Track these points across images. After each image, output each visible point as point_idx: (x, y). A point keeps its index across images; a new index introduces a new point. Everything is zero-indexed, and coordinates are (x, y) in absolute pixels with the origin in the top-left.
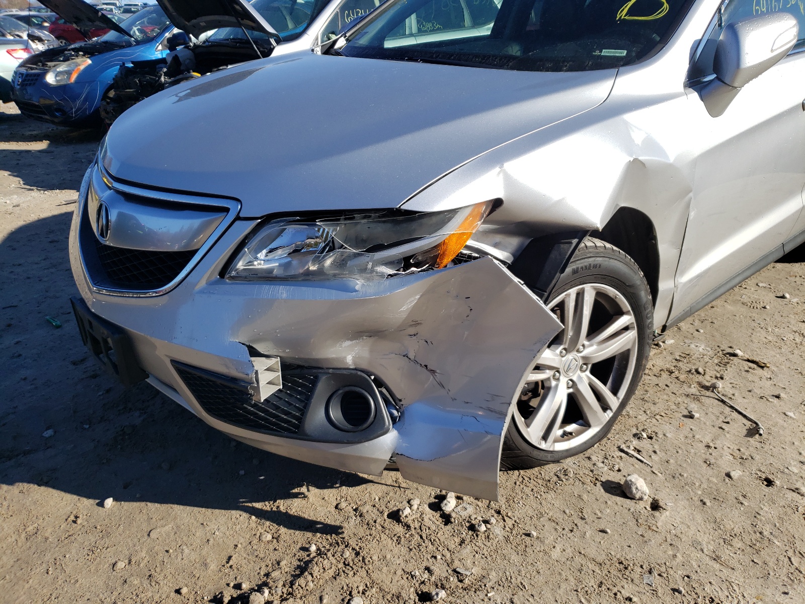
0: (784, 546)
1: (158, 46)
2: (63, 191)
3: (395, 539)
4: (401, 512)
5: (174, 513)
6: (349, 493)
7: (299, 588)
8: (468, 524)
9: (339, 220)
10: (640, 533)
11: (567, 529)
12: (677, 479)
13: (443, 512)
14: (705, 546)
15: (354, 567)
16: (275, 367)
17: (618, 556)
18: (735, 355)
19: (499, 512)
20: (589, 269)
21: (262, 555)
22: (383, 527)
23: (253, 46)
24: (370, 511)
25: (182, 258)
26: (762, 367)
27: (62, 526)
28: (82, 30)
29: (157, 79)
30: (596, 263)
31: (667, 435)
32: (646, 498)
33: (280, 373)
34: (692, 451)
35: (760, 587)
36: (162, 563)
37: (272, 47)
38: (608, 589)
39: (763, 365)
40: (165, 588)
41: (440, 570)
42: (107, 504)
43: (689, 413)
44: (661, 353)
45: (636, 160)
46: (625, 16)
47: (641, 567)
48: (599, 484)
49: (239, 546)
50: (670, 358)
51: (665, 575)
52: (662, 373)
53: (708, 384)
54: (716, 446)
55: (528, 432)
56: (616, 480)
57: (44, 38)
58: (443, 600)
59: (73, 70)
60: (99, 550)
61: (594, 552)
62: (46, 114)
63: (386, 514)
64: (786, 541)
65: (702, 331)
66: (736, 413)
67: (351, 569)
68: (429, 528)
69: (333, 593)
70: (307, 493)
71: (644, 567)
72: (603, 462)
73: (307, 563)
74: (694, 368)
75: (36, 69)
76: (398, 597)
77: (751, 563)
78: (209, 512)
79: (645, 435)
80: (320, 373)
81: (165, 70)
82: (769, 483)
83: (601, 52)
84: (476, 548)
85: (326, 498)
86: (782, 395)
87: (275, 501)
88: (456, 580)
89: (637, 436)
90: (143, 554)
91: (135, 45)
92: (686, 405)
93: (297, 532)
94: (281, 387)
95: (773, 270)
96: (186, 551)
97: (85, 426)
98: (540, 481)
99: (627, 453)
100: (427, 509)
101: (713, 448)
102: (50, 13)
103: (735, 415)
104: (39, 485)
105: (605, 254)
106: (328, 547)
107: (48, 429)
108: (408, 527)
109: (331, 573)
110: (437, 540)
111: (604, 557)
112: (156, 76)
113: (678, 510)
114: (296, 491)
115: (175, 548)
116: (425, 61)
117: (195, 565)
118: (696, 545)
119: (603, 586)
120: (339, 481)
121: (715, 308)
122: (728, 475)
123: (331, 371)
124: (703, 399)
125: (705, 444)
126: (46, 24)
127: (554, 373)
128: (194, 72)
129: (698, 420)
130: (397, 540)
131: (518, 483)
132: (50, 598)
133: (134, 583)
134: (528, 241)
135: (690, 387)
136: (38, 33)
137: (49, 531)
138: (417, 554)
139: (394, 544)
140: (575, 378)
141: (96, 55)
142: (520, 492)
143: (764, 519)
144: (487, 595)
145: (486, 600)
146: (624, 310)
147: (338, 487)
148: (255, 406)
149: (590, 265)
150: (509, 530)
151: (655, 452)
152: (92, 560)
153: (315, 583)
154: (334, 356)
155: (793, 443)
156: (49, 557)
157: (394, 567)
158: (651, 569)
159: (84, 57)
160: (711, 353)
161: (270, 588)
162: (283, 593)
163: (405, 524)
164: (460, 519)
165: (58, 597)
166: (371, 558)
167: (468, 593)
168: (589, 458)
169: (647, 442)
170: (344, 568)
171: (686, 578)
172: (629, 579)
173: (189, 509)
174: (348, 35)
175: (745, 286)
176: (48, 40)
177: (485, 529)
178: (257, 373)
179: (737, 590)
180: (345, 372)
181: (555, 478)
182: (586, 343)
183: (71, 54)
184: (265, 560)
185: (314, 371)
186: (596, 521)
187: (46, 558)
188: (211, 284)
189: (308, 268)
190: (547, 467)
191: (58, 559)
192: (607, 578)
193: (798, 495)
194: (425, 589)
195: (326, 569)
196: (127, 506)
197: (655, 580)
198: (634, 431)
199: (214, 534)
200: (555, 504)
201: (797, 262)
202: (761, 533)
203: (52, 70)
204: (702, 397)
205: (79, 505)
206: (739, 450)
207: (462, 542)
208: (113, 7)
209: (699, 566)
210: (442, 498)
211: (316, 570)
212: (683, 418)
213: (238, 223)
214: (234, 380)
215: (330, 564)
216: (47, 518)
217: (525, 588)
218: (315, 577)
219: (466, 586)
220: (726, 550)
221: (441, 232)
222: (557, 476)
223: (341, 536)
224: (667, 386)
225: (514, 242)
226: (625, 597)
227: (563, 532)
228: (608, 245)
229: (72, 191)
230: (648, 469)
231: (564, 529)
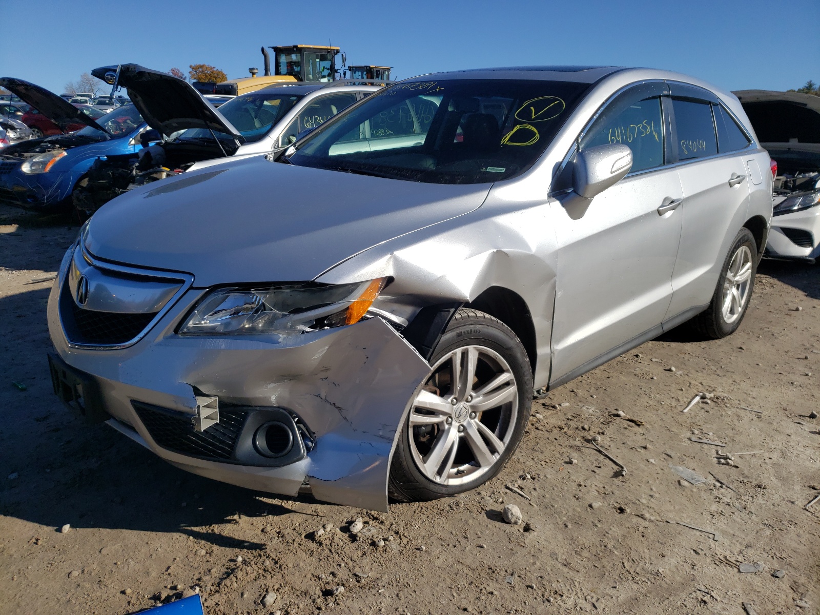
0: (621, 555)
1: (131, 141)
2: (31, 271)
3: (309, 553)
4: (316, 533)
5: (123, 535)
6: (275, 520)
7: (225, 587)
8: (370, 542)
9: (268, 289)
10: (510, 547)
11: (451, 545)
12: (549, 509)
13: (351, 533)
14: (560, 556)
15: (272, 572)
16: (214, 404)
17: (489, 564)
18: (618, 416)
19: (397, 533)
20: (471, 333)
21: (196, 565)
22: (300, 544)
23: (219, 145)
24: (290, 533)
25: (145, 319)
26: (639, 425)
27: (25, 547)
28: (60, 125)
29: (129, 172)
30: (476, 329)
31: (547, 476)
32: (519, 522)
33: (218, 410)
34: (566, 488)
35: (595, 583)
36: (110, 572)
37: (236, 147)
38: (477, 587)
39: (640, 423)
40: (112, 590)
41: (342, 574)
42: (65, 529)
43: (570, 459)
44: (556, 414)
45: (499, 252)
46: (507, 142)
47: (506, 571)
48: (483, 512)
49: (178, 559)
50: (563, 417)
51: (523, 576)
52: (554, 429)
53: (590, 438)
54: (586, 485)
55: (424, 468)
56: (498, 510)
57: (16, 127)
58: (342, 595)
59: (49, 161)
60: (56, 563)
61: (470, 561)
62: (18, 200)
63: (303, 535)
64: (624, 551)
65: (595, 397)
66: (609, 460)
67: (269, 574)
68: (338, 545)
69: (253, 590)
70: (238, 520)
71: (508, 571)
72: (490, 497)
73: (233, 570)
74: (581, 425)
75: (12, 159)
76: (306, 593)
77: (593, 567)
78: (153, 534)
79: (529, 476)
80: (250, 410)
81: (137, 164)
82: (622, 510)
83: (486, 169)
84: (375, 559)
85: (254, 524)
86: (649, 446)
87: (211, 525)
88: (354, 581)
89: (523, 478)
90: (95, 566)
91: (110, 140)
92: (568, 454)
93: (227, 549)
94: (218, 421)
95: (668, 348)
96: (132, 563)
97: (46, 470)
98: (436, 511)
99: (511, 490)
100: (338, 530)
101: (583, 486)
102: (23, 103)
103: (607, 462)
104: (5, 515)
105: (484, 322)
106: (252, 558)
107: (13, 472)
108: (321, 544)
109: (253, 576)
110: (343, 553)
111: (478, 564)
112: (128, 169)
113: (545, 531)
114: (229, 518)
115: (122, 561)
116: (354, 172)
117: (139, 573)
118: (553, 556)
119: (473, 584)
120: (266, 511)
121: (611, 379)
122: (590, 506)
123: (258, 408)
124: (584, 450)
125: (577, 483)
126: (19, 113)
127: (447, 418)
128: (163, 167)
129: (576, 466)
130: (310, 554)
131: (417, 512)
132: (14, 597)
133: (86, 586)
134: (419, 310)
135: (575, 440)
136: (11, 122)
137: (14, 550)
138: (325, 563)
139: (307, 556)
140: (465, 424)
141: (72, 148)
142: (417, 518)
143: (610, 536)
144: (378, 592)
145: (377, 595)
146: (504, 368)
147: (265, 516)
148: (197, 435)
149: (471, 331)
150: (404, 546)
151: (535, 489)
152: (51, 571)
153: (238, 583)
154: (260, 396)
155: (648, 482)
156: (13, 568)
157: (305, 572)
158: (513, 573)
159: (60, 149)
160: (599, 414)
161: (201, 587)
162: (211, 591)
163: (319, 542)
164: (365, 538)
165: (21, 597)
166: (287, 565)
167: (363, 590)
168: (479, 493)
169: (530, 482)
170: (264, 573)
171: (539, 578)
172: (495, 579)
173: (136, 532)
174: (297, 145)
175: (640, 361)
176: (20, 129)
177: (384, 544)
178: (199, 407)
179: (577, 586)
180: (270, 409)
181: (448, 508)
182: (474, 394)
183: (47, 146)
184: (198, 568)
185: (245, 408)
186: (476, 539)
187: (11, 569)
188: (167, 338)
189: (244, 326)
190: (443, 500)
191: (22, 569)
192: (477, 579)
193: (642, 519)
194: (329, 587)
195: (249, 574)
196: (81, 531)
197: (515, 580)
198: (521, 473)
199: (157, 550)
200: (445, 527)
201: (689, 342)
202: (605, 546)
203: (28, 160)
204: (583, 448)
205: (39, 530)
206: (604, 487)
207: (365, 554)
208: (88, 99)
209: (552, 570)
210: (350, 523)
211: (240, 574)
212: (563, 464)
213: (191, 291)
214: (181, 413)
215: (252, 571)
216: (12, 541)
217: (410, 586)
218: (239, 579)
219: (362, 585)
220: (575, 558)
221: (346, 300)
222: (450, 507)
223: (264, 551)
224: (556, 439)
225: (409, 310)
226: (488, 591)
227: (448, 547)
228: (487, 316)
229: (39, 271)
230: (527, 502)
231: (448, 545)
